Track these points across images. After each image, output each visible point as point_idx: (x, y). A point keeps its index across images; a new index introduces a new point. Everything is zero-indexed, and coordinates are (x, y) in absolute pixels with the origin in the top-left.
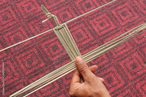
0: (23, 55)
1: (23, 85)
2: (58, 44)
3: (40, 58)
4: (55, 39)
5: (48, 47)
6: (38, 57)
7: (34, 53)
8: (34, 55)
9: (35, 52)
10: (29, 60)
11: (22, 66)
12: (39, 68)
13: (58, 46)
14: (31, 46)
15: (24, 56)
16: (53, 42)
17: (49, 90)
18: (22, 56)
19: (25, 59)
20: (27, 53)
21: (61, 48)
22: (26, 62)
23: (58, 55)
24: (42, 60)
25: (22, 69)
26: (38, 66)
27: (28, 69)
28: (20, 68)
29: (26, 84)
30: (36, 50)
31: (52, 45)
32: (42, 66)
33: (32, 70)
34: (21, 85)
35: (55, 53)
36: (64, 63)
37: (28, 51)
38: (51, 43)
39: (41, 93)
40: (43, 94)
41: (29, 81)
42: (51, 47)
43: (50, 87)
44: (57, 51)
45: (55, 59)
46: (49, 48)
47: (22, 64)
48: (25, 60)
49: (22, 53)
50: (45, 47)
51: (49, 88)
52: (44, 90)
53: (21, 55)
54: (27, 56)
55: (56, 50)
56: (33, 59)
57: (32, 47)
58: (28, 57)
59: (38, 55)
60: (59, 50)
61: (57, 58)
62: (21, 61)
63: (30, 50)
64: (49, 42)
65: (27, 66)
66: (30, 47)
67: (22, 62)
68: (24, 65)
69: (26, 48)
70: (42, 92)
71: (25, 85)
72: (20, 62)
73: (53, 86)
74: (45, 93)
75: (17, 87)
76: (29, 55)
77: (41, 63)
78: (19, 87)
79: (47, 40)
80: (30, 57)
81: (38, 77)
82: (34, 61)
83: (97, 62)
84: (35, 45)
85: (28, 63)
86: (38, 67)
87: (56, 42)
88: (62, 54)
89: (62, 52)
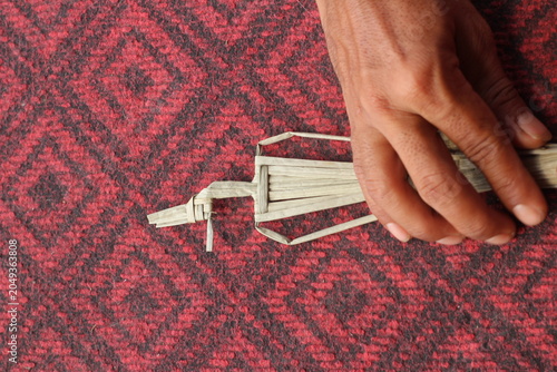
2: (319, 294)
4: (293, 317)
5: (350, 347)
12: (494, 359)
13: (330, 286)
16: (313, 327)
21: (334, 269)
23: (379, 273)
24: (435, 356)
26: (478, 365)
31: (329, 323)
32: (473, 346)
35: (374, 293)
38: (320, 337)
42: (345, 328)
44: (361, 287)
45: (410, 283)
46: (355, 337)
50: (354, 360)
55: (353, 293)
60: (354, 277)
61: (404, 271)
64: (322, 348)
77: (456, 357)
79: (312, 361)
81: (544, 347)
86: (488, 364)
87: (307, 309)
88: (367, 249)
89: (355, 255)
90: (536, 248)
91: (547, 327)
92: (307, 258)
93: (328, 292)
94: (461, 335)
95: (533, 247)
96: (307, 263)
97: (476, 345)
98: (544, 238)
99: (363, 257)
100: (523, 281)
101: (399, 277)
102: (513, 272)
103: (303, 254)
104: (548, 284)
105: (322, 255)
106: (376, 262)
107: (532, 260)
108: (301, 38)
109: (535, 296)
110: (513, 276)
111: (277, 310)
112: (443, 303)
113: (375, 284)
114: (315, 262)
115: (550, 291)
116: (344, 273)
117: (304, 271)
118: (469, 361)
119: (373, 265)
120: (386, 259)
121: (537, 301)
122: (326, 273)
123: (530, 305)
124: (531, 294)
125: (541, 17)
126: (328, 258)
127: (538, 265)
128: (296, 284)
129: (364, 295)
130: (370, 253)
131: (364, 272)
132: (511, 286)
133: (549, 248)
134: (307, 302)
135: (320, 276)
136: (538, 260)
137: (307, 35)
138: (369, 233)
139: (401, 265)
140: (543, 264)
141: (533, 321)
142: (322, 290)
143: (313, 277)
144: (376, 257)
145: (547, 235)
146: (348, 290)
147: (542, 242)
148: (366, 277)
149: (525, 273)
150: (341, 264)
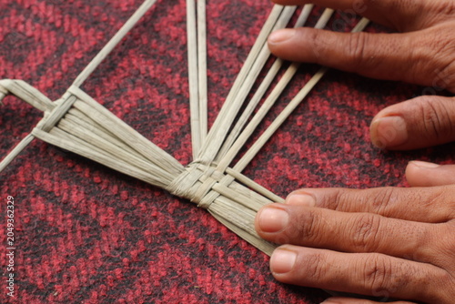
2: (21, 27)
13: (29, 33)
17: (78, 257)
21: (45, 35)
23: (45, 70)
35: (25, 69)
39: (39, 291)
40: (52, 290)
43: (74, 240)
44: (31, 57)
51: (70, 245)
52: (47, 267)
55: (24, 52)
60: (39, 51)
61: (49, 89)
70: (39, 283)
73: (86, 228)
74: (60, 282)
87: (6, 19)
88: (67, 58)
89: (60, 49)
90: (82, 196)
92: (54, 13)
93: (24, 33)
95: (82, 192)
96: (50, 13)
98: (92, 200)
99: (60, 56)
100: (48, 187)
101: (43, 86)
102: (56, 178)
103: (58, 10)
104: (46, 210)
105: (58, 24)
106: (55, 66)
107: (69, 192)
109: (33, 200)
110: (52, 179)
112: (21, 124)
113: (33, 68)
114: (51, 19)
115: (39, 212)
116: (42, 43)
117: (42, 12)
119: (52, 65)
120: (59, 73)
121: (28, 203)
122: (41, 30)
123: (24, 197)
124: (35, 196)
125: (312, 171)
126: (56, 29)
127: (64, 198)
128: (29, 8)
129: (23, 62)
130: (63, 61)
131: (45, 59)
132: (42, 178)
133: (82, 205)
134: (12, 18)
135: (38, 25)
136: (69, 198)
138: (83, 58)
139: (54, 86)
140: (66, 203)
142: (25, 29)
144: (59, 65)
145: (96, 202)
146: (26, 48)
147: (88, 199)
148: (40, 61)
149: (56, 189)
150: (51, 41)
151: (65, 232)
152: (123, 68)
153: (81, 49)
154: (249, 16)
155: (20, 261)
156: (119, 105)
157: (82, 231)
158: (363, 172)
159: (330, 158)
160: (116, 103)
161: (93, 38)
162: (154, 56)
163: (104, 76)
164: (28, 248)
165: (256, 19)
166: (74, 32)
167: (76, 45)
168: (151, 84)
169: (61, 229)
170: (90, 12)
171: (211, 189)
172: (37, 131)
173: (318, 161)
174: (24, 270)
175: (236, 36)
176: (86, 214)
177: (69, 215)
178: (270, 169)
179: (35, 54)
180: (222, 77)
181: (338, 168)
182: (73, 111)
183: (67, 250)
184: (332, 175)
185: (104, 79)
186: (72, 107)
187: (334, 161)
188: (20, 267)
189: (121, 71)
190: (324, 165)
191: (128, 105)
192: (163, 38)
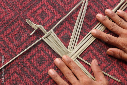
0: (8, 31)
1: (17, 66)
2: (45, 10)
3: (28, 31)
4: (41, 5)
5: (34, 16)
6: (26, 30)
7: (21, 26)
8: (21, 28)
9: (21, 24)
10: (17, 36)
11: (11, 45)
13: (46, 12)
14: (15, 18)
15: (10, 32)
16: (39, 9)
17: (48, 66)
18: (8, 33)
19: (11, 35)
20: (13, 28)
21: (49, 13)
22: (13, 39)
23: (48, 22)
25: (11, 49)
26: (29, 40)
27: (18, 46)
28: (8, 47)
29: (20, 64)
30: (22, 22)
31: (39, 12)
32: (33, 39)
33: (22, 47)
34: (14, 67)
35: (44, 21)
36: (57, 31)
37: (13, 25)
38: (36, 10)
39: (40, 72)
40: (42, 72)
41: (23, 60)
42: (38, 15)
43: (48, 62)
44: (46, 18)
46: (36, 17)
47: (10, 43)
48: (12, 37)
49: (7, 29)
50: (32, 16)
51: (47, 63)
52: (42, 67)
53: (6, 32)
54: (13, 31)
55: (45, 17)
56: (20, 33)
57: (17, 20)
58: (15, 33)
59: (25, 27)
60: (48, 17)
61: (48, 27)
62: (7, 38)
63: (15, 24)
64: (34, 10)
65: (16, 43)
66: (14, 21)
67: (10, 40)
68: (13, 42)
69: (10, 22)
70: (40, 70)
71: (18, 66)
72: (7, 40)
73: (51, 60)
74: (44, 70)
75: (11, 70)
76: (16, 30)
78: (13, 70)
79: (32, 8)
80: (17, 32)
81: (32, 53)
82: (23, 35)
83: (94, 22)
84: (19, 16)
85: (16, 40)
86: (29, 42)
87: (42, 8)
88: (53, 20)
89: (52, 18)
90: (51, 53)
91: (36, 54)
93: (45, 12)
94: (35, 37)
96: (51, 8)
97: (33, 40)
98: (53, 54)
101: (47, 26)
102: (47, 48)
103: (53, 8)
104: (44, 54)
105: (53, 11)
107: (49, 52)
108: (96, 10)
109: (42, 52)
110: (46, 48)
111: (42, 2)
112: (42, 34)
113: (46, 21)
114: (51, 10)
115: (42, 55)
116: (49, 15)
117: (50, 8)
118: (30, 38)
119: (50, 21)
120: (51, 24)
121: (41, 52)
123: (40, 51)
124: (42, 51)
126: (52, 12)
127: (48, 53)
128: (47, 6)
130: (52, 21)
131: (49, 19)
132: (44, 47)
133: (51, 55)
134: (43, 8)
135: (48, 11)
137: (96, 11)
138: (56, 21)
139: (49, 26)
140: (48, 54)
141: (37, 51)
142: (46, 11)
143: (48, 9)
144: (51, 22)
145: (53, 55)
146: (45, 16)
147: (52, 54)
148: (48, 20)
149: (46, 50)
150: (50, 15)
151: (46, 60)
152: (64, 25)
153: (56, 18)
154: (92, 17)
155: (37, 64)
156: (62, 34)
157: (50, 61)
158: (106, 59)
159: (100, 55)
160: (61, 33)
161: (59, 16)
162: (70, 23)
163: (60, 26)
164: (39, 62)
165: (93, 18)
166: (55, 14)
167: (55, 17)
168: (69, 30)
169: (46, 59)
170: (59, 10)
171: (76, 57)
172: (42, 38)
173: (98, 55)
174: (38, 67)
175: (88, 22)
176: (51, 57)
177: (48, 57)
178: (88, 54)
179: (47, 18)
180: (83, 31)
181: (101, 57)
182: (50, 35)
183: (46, 64)
184: (100, 58)
185: (60, 27)
186: (50, 34)
187: (101, 55)
188: (37, 66)
189: (63, 26)
190: (99, 56)
191: (63, 34)
192: (73, 19)
